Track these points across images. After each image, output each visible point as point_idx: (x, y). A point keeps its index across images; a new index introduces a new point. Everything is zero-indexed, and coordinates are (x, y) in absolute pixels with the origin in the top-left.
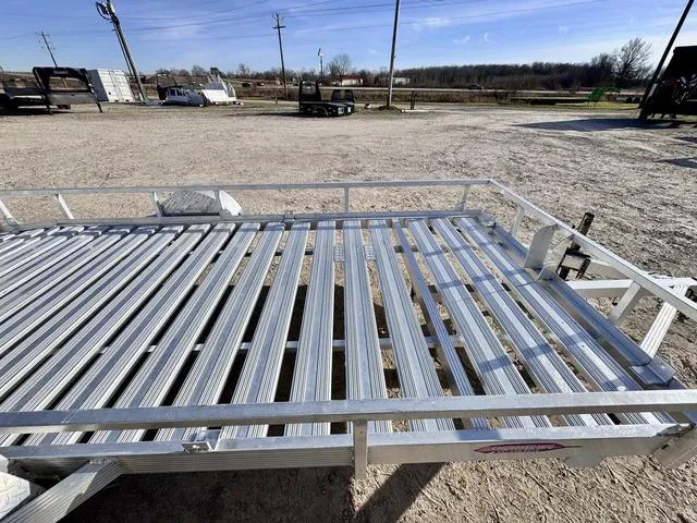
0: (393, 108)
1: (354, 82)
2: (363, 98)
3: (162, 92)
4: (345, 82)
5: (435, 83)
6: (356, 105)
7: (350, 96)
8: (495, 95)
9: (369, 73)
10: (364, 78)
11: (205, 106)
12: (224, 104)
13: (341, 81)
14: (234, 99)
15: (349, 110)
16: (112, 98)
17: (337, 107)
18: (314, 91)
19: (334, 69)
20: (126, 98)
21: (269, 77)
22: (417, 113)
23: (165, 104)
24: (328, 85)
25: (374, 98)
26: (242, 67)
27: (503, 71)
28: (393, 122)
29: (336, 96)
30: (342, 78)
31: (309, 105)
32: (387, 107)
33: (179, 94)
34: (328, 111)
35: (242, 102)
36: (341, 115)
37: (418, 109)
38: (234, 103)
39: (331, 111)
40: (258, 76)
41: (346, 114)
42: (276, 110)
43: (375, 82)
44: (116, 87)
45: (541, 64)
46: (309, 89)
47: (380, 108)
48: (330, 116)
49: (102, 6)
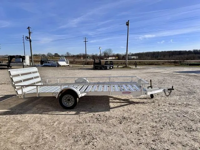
0: (128, 67)
1: (114, 58)
2: (117, 64)
3: (42, 62)
4: (110, 58)
5: (149, 58)
6: (114, 66)
7: (112, 63)
8: (175, 62)
9: (120, 55)
10: (118, 57)
11: (58, 66)
12: (64, 66)
13: (108, 58)
14: (68, 64)
15: (111, 68)
17: (107, 67)
18: (99, 62)
19: (105, 54)
21: (78, 57)
22: (137, 69)
23: (43, 66)
24: (103, 59)
25: (121, 64)
26: (68, 53)
27: (180, 53)
28: (127, 71)
29: (106, 63)
30: (109, 57)
31: (97, 66)
32: (126, 67)
33: (49, 63)
35: (71, 65)
36: (108, 69)
37: (138, 67)
38: (68, 66)
40: (74, 56)
41: (110, 69)
42: (84, 68)
43: (123, 58)
45: (197, 50)
46: (97, 61)
47: (123, 67)
48: (104, 69)
49: (27, 37)
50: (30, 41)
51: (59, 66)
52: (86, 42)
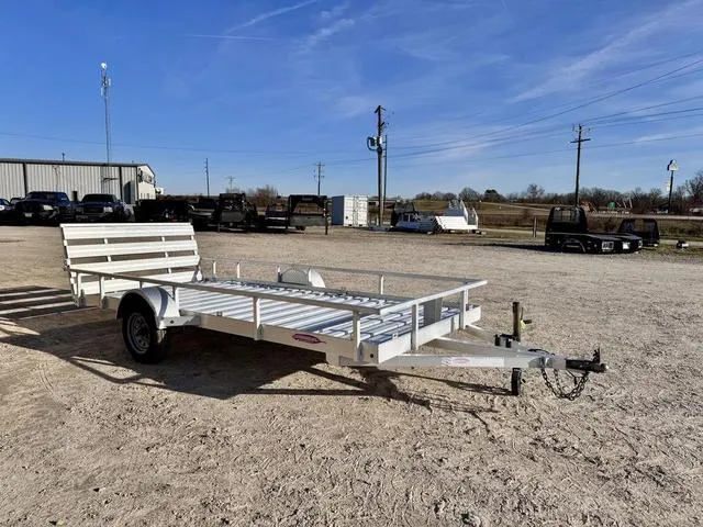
3: (395, 218)
7: (651, 228)
11: (433, 234)
12: (460, 232)
14: (474, 227)
15: (625, 246)
16: (347, 222)
17: (601, 241)
20: (360, 223)
23: (395, 230)
26: (533, 188)
31: (561, 237)
33: (412, 220)
34: (586, 245)
35: (485, 231)
36: (606, 253)
38: (474, 231)
39: (592, 245)
41: (618, 250)
44: (356, 212)
48: (588, 252)
49: (372, 140)
50: (380, 151)
51: (437, 230)
52: (580, 141)
